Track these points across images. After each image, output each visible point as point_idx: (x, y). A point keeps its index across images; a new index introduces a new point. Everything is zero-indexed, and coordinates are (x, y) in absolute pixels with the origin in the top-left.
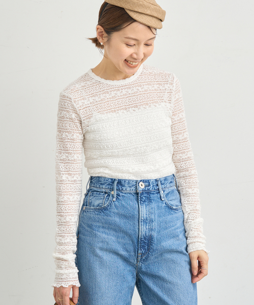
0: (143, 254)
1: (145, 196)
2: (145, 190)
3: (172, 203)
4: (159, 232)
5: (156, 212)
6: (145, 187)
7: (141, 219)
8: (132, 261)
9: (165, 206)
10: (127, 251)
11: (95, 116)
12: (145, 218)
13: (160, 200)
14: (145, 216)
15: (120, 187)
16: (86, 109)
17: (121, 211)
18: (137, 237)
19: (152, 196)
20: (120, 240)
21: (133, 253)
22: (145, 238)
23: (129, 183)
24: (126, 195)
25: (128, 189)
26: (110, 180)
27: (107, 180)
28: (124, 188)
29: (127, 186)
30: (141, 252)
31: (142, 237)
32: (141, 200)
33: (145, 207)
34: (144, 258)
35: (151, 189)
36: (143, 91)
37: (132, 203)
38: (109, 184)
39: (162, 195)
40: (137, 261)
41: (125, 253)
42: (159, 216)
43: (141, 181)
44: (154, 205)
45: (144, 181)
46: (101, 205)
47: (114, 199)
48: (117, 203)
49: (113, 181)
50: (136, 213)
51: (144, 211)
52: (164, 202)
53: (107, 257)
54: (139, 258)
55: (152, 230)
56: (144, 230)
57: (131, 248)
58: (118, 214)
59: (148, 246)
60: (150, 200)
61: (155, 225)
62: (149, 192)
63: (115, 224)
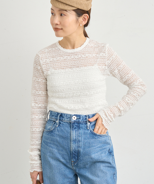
0: (74, 162)
1: (76, 125)
2: (76, 121)
4: (84, 149)
5: (83, 136)
6: (77, 119)
7: (72, 140)
8: (69, 166)
9: (90, 133)
10: (65, 159)
11: (51, 70)
12: (75, 139)
13: (86, 129)
14: (74, 138)
15: (61, 118)
16: (47, 65)
17: (61, 134)
18: (70, 151)
19: (81, 125)
20: (60, 152)
21: (68, 161)
22: (75, 152)
23: (66, 116)
24: (64, 123)
25: (65, 120)
26: (57, 114)
27: (55, 114)
28: (64, 119)
29: (65, 118)
30: (73, 160)
31: (73, 151)
32: (73, 128)
33: (75, 132)
34: (75, 164)
35: (80, 121)
36: (84, 58)
37: (68, 129)
38: (56, 116)
39: (88, 126)
40: (72, 166)
41: (64, 160)
42: (85, 139)
43: (74, 115)
44: (81, 131)
45: (76, 115)
46: (50, 129)
47: (57, 126)
48: (58, 128)
49: (58, 113)
50: (69, 135)
51: (74, 134)
52: (89, 130)
53: (53, 162)
54: (73, 164)
55: (79, 147)
56: (73, 146)
57: (67, 158)
58: (58, 135)
59: (78, 157)
60: (79, 128)
61: (81, 144)
62: (79, 123)
63: (57, 141)
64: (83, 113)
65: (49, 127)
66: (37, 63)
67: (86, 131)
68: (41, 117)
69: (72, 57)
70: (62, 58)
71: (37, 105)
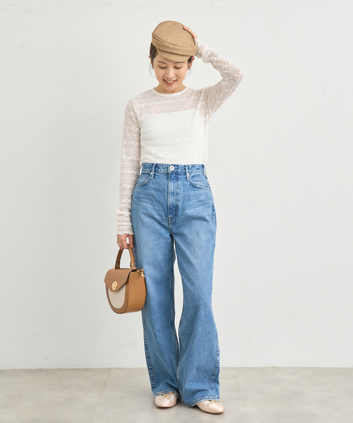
0: (172, 219)
1: (174, 176)
2: (174, 172)
3: (196, 183)
4: (183, 203)
5: (182, 188)
6: (174, 170)
8: (164, 224)
9: (189, 185)
10: (160, 216)
12: (172, 192)
13: (185, 180)
14: (172, 190)
15: (157, 169)
17: (156, 186)
18: (167, 205)
19: (179, 176)
20: (155, 207)
21: (164, 218)
22: (173, 207)
23: (163, 166)
24: (160, 175)
25: (162, 170)
26: (151, 165)
27: (149, 165)
28: (160, 170)
29: (161, 168)
30: (170, 217)
31: (170, 206)
32: (170, 179)
33: (172, 184)
34: (173, 221)
35: (179, 171)
37: (164, 180)
38: (150, 168)
39: (188, 177)
40: (169, 224)
42: (184, 191)
43: (172, 165)
44: (180, 183)
45: (174, 165)
47: (152, 178)
48: (153, 180)
49: (153, 164)
50: (166, 187)
51: (172, 186)
52: (189, 181)
53: (147, 220)
54: (170, 222)
55: (178, 200)
56: (171, 200)
57: (163, 214)
58: (154, 188)
59: (175, 213)
60: (177, 179)
61: (180, 197)
62: (177, 174)
63: (152, 195)
64: (182, 162)
65: (142, 180)
66: (129, 109)
67: (185, 183)
68: (132, 172)
69: (170, 102)
70: (158, 103)
71: (128, 158)
